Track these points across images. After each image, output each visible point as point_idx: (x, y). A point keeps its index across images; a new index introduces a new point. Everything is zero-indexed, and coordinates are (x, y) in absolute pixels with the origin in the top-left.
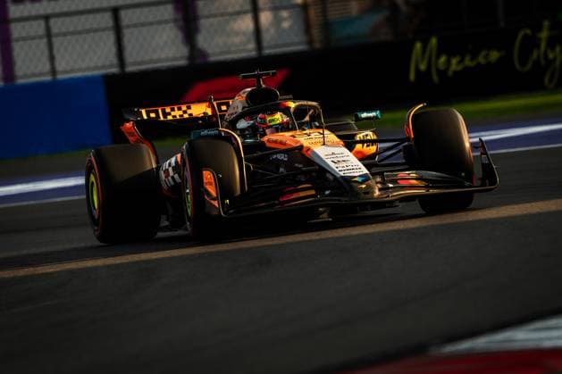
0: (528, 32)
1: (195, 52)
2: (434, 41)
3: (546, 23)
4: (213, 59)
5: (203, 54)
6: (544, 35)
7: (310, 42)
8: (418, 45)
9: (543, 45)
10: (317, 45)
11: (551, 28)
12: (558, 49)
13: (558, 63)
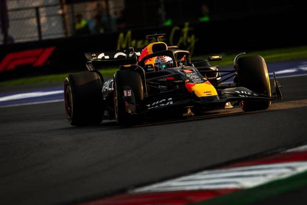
0: (177, 28)
1: (7, 38)
2: (129, 33)
3: (187, 24)
4: (17, 41)
5: (12, 39)
6: (186, 30)
7: (66, 33)
8: (121, 35)
9: (185, 35)
10: (69, 35)
11: (190, 26)
12: (193, 37)
13: (193, 44)
